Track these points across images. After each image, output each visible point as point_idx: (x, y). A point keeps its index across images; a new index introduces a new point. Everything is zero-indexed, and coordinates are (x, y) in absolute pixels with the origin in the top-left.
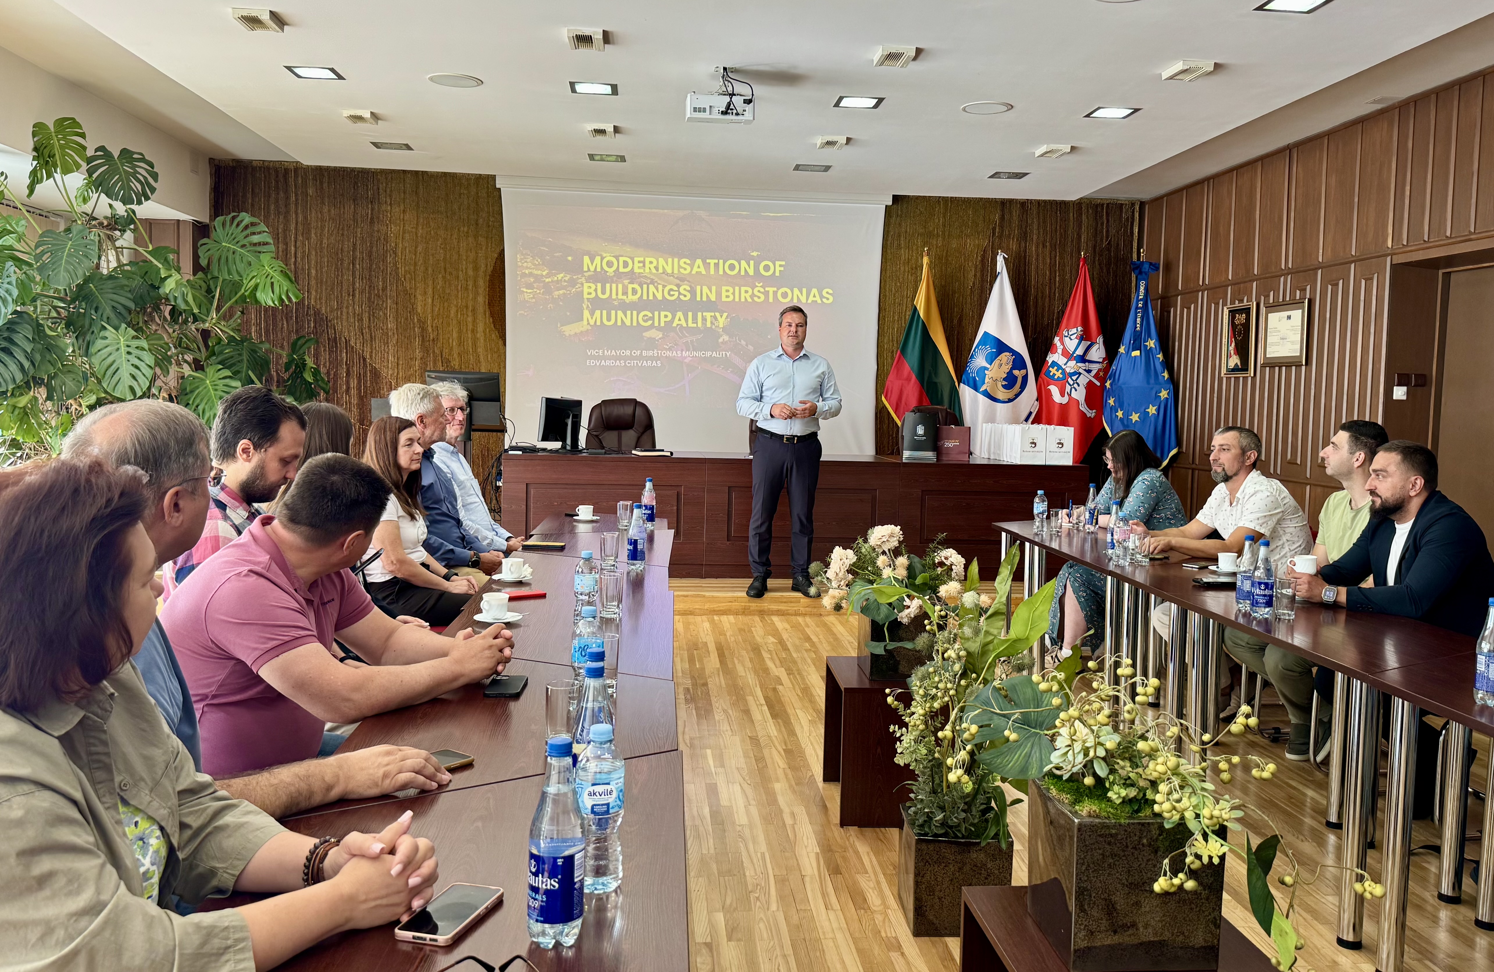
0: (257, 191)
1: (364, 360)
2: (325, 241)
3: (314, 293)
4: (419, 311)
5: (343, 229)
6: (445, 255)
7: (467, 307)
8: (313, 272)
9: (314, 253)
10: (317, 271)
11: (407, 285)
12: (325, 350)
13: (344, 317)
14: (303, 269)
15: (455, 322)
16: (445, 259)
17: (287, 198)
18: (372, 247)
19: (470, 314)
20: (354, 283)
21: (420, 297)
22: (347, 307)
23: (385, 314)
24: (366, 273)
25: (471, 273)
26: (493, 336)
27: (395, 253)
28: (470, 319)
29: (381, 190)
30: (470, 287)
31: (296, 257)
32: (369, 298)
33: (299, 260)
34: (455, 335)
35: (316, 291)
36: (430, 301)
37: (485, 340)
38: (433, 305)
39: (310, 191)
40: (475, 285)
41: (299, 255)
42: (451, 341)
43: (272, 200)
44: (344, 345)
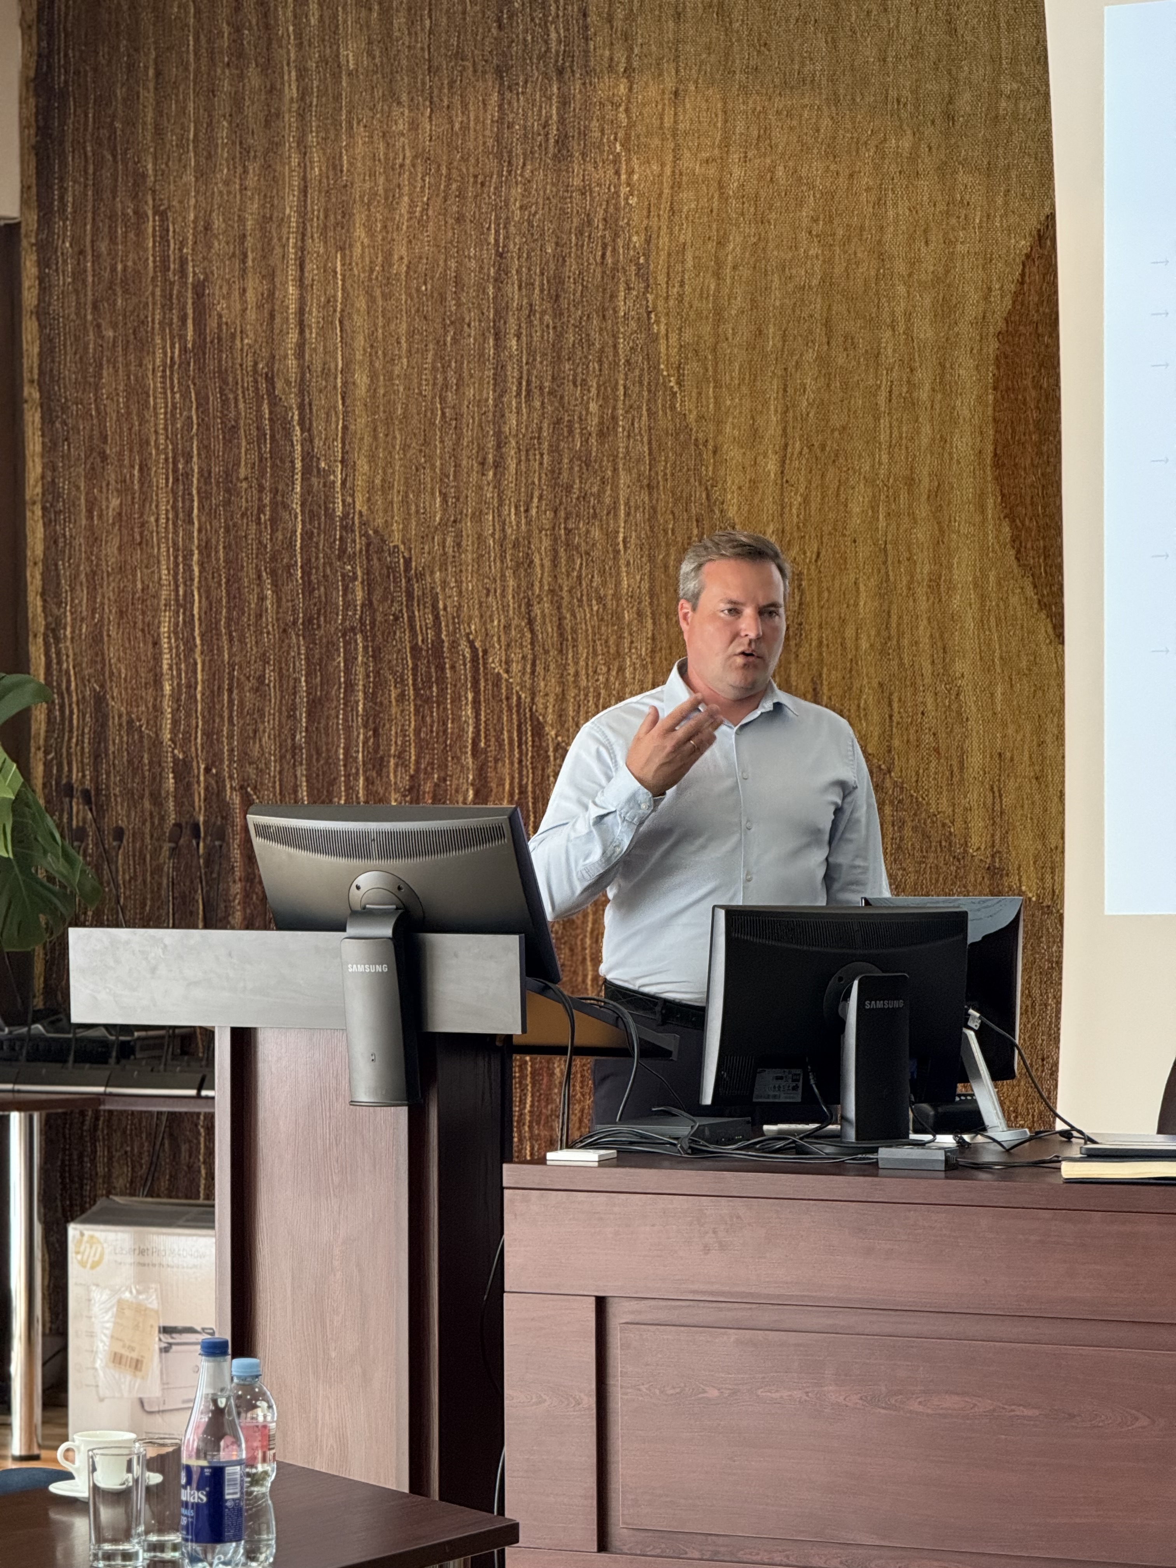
0: (173, 72)
2: (401, 250)
3: (363, 466)
4: (732, 512)
5: (461, 194)
6: (829, 261)
7: (911, 482)
8: (361, 379)
9: (361, 303)
10: (373, 376)
11: (687, 405)
12: (402, 697)
13: (468, 557)
14: (326, 373)
15: (864, 551)
16: (827, 280)
17: (273, 91)
18: (561, 260)
19: (923, 510)
20: (500, 415)
21: (734, 454)
22: (478, 516)
23: (610, 536)
24: (543, 368)
25: (925, 330)
26: (1014, 600)
27: (643, 274)
28: (922, 534)
29: (593, 19)
30: (924, 394)
31: (302, 326)
32: (554, 473)
33: (312, 335)
34: (866, 605)
35: (372, 458)
36: (772, 466)
37: (981, 623)
38: (783, 482)
39: (349, 55)
40: (945, 386)
41: (314, 317)
42: (850, 632)
43: (223, 102)
44: (465, 671)
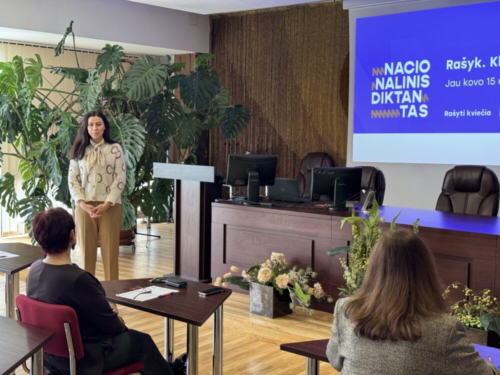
0: (229, 32)
1: (275, 131)
2: (259, 58)
3: (253, 91)
4: (303, 98)
5: (267, 50)
6: (317, 60)
7: (328, 94)
8: (253, 78)
9: (253, 66)
10: (255, 77)
11: (297, 82)
12: (257, 125)
13: (267, 105)
14: (248, 77)
15: (321, 105)
16: (317, 63)
17: (242, 34)
18: (280, 59)
19: (329, 98)
20: (271, 84)
21: (303, 90)
22: (268, 99)
23: (286, 102)
24: (278, 76)
25: (331, 71)
26: (342, 113)
27: (291, 62)
28: (329, 102)
29: (286, 23)
30: (330, 81)
31: (245, 70)
32: (279, 92)
33: (247, 71)
34: (321, 113)
35: (254, 90)
36: (308, 91)
37: (337, 116)
38: (310, 94)
39: (253, 28)
40: (333, 79)
41: (247, 68)
42: (318, 117)
43: (236, 36)
44: (266, 121)
